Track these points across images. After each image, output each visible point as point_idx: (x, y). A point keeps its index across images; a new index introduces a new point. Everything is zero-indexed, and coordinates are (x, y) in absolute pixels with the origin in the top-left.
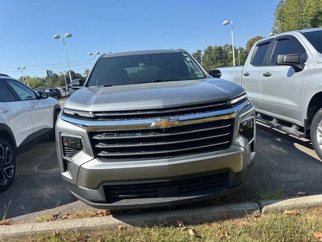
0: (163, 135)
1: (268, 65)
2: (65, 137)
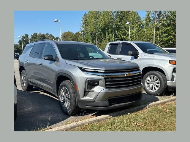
0: (128, 79)
1: (119, 54)
2: (90, 81)
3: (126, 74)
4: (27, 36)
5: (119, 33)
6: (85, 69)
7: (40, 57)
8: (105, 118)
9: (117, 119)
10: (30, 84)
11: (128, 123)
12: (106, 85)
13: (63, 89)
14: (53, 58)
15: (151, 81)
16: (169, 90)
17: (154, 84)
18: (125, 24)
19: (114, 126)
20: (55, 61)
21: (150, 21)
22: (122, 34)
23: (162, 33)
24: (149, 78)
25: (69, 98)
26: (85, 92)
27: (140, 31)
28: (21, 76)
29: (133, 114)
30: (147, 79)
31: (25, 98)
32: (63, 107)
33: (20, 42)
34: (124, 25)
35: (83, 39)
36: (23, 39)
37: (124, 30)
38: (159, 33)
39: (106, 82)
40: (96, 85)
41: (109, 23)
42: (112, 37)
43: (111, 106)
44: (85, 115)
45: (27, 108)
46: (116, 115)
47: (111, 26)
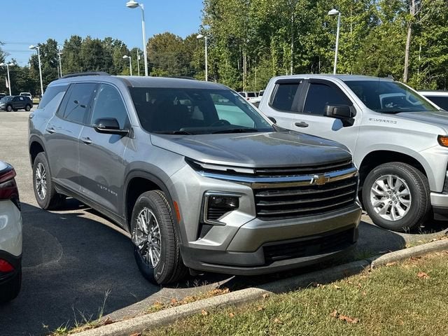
0: (319, 191)
1: (300, 112)
2: (214, 196)
3: (314, 178)
4: (53, 44)
5: (308, 40)
6: (202, 165)
7: (86, 122)
8: (254, 296)
9: (286, 302)
10: (59, 191)
11: (315, 314)
12: (258, 209)
13: (143, 214)
14: (118, 128)
15: (386, 190)
16: (437, 217)
17: (394, 199)
18: (326, 14)
19: (276, 320)
20: (123, 134)
21: (396, 8)
22: (316, 42)
23: (432, 42)
24: (381, 183)
25: (158, 240)
26: (201, 225)
27: (367, 34)
28: (34, 168)
29: (329, 286)
30: (377, 184)
31: (44, 230)
32: (143, 262)
33: (34, 61)
34: (323, 17)
35: (206, 56)
36: (42, 53)
37: (323, 32)
38: (421, 41)
39: (257, 200)
40: (231, 209)
41: (280, 10)
42: (287, 51)
43: (271, 266)
44: (199, 286)
45: (49, 261)
46: (283, 288)
47: (287, 21)
